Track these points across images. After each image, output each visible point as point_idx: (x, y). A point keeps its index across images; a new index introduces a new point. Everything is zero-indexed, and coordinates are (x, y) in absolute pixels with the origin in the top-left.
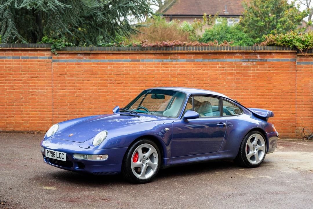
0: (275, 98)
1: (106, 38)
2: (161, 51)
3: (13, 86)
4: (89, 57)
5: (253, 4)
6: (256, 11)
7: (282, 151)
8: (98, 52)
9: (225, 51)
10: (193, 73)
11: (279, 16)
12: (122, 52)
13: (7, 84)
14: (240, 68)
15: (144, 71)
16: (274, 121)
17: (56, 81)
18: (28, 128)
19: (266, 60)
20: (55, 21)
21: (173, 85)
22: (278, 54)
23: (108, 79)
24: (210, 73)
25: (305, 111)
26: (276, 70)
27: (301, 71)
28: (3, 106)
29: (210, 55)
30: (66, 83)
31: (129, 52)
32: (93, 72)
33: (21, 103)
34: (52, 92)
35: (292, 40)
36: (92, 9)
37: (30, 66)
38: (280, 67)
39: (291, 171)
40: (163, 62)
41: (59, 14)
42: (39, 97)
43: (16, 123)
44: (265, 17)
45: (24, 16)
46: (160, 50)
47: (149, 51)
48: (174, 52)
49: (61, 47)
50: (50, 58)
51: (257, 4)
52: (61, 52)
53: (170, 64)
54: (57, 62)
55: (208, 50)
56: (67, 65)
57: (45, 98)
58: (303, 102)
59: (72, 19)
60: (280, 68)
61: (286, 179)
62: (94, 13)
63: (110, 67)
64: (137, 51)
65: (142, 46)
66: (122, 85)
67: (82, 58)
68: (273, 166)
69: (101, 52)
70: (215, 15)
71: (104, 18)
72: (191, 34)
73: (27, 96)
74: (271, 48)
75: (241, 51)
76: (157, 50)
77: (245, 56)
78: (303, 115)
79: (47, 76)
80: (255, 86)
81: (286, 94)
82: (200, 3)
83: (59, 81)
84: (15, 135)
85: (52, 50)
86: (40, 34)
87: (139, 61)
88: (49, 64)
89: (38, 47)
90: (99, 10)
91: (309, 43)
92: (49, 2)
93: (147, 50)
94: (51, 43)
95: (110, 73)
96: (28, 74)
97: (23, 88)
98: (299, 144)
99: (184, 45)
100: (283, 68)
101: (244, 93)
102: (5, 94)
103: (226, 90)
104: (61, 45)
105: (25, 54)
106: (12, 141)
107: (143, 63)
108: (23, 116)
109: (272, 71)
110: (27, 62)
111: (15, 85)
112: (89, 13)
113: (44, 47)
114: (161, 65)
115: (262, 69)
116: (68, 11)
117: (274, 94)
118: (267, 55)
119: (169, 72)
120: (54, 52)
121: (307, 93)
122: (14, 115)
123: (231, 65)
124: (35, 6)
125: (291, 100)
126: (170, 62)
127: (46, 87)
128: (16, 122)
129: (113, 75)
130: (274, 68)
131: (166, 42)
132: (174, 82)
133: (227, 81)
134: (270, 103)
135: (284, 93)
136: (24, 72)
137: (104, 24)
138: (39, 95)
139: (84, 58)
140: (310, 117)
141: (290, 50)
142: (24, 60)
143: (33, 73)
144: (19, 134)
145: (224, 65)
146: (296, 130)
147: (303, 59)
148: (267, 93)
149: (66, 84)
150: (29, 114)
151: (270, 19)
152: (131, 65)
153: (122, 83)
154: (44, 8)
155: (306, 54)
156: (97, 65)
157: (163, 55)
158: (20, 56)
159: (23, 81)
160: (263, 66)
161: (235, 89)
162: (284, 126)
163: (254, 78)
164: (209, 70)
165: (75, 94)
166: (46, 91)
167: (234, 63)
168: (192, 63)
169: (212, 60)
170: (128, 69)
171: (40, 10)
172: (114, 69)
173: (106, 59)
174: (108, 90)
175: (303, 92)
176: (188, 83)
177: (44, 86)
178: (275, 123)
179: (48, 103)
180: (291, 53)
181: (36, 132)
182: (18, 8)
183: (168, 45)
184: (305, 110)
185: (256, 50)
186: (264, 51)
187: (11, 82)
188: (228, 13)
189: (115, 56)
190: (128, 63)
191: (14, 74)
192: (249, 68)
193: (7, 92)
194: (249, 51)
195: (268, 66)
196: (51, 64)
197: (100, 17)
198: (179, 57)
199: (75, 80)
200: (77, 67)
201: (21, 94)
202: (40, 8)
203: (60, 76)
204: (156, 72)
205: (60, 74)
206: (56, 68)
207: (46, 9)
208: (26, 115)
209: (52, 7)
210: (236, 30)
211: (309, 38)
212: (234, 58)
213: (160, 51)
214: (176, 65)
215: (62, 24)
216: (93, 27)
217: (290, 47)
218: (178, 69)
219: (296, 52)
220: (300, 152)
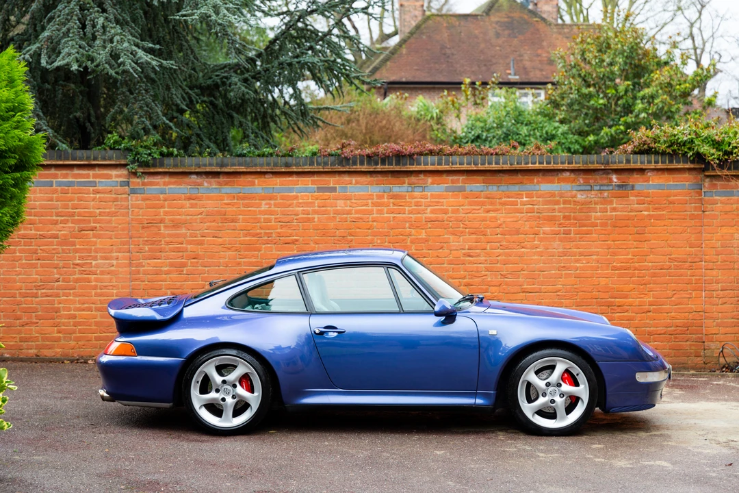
0: (654, 275)
1: (252, 136)
2: (387, 166)
3: (37, 250)
4: (219, 182)
5: (579, 57)
6: (586, 72)
7: (680, 400)
8: (238, 170)
9: (537, 165)
10: (461, 218)
11: (639, 84)
12: (295, 170)
13: (23, 247)
14: (572, 206)
15: (347, 214)
16: (652, 329)
17: (140, 237)
18: (71, 351)
19: (633, 187)
20: (135, 98)
21: (416, 246)
22: (660, 173)
23: (261, 233)
24: (501, 217)
25: (725, 305)
26: (655, 209)
27: (713, 213)
28: (12, 299)
29: (501, 174)
30: (163, 242)
31: (312, 170)
32: (226, 216)
33: (55, 291)
34: (130, 265)
35: (692, 141)
36: (216, 68)
37: (76, 202)
38: (665, 202)
39: (713, 450)
40: (391, 193)
41: (145, 80)
42: (99, 276)
43: (44, 339)
44: (607, 87)
45: (62, 85)
46: (385, 165)
47: (358, 167)
48: (416, 169)
49: (150, 158)
50: (123, 184)
51: (589, 56)
52: (152, 170)
53: (407, 197)
54: (140, 194)
55: (497, 163)
56: (165, 200)
57: (111, 279)
58: (720, 285)
59: (174, 93)
60: (666, 205)
61: (708, 469)
62: (222, 79)
63: (266, 204)
64: (329, 167)
65: (343, 156)
66: (295, 247)
67: (201, 184)
68: (669, 437)
69: (245, 170)
70: (490, 83)
71: (246, 90)
72: (435, 127)
73: (70, 275)
74: (643, 160)
75: (574, 165)
76: (377, 164)
77: (584, 177)
78: (720, 314)
79: (117, 227)
80: (606, 247)
81: (681, 265)
82: (453, 54)
83: (146, 239)
84: (41, 367)
85: (129, 165)
86: (97, 128)
87: (334, 190)
88: (121, 198)
89: (95, 159)
90: (232, 70)
91: (731, 147)
92: (122, 54)
93: (355, 163)
94: (128, 150)
95: (268, 218)
96: (72, 223)
97: (59, 255)
98: (715, 383)
99: (439, 153)
100: (671, 205)
101: (582, 265)
102: (18, 269)
103: (540, 257)
104: (150, 154)
105: (65, 176)
106: (38, 382)
107: (345, 195)
108: (59, 323)
109: (646, 213)
110: (70, 195)
111: (41, 247)
112: (210, 78)
113: (110, 159)
114: (387, 198)
115: (624, 208)
116: (163, 74)
117: (653, 266)
118: (635, 176)
119: (407, 215)
120: (133, 171)
121: (728, 263)
122: (38, 321)
123: (552, 199)
124: (90, 62)
125: (691, 279)
126: (407, 192)
127: (116, 252)
128: (42, 337)
129: (273, 223)
130: (651, 206)
131: (398, 147)
132: (417, 239)
133: (542, 235)
134: (642, 287)
135: (675, 263)
136: (63, 218)
137: (247, 103)
138: (98, 272)
139: (206, 184)
140: (736, 320)
141: (687, 163)
142: (62, 189)
143: (84, 220)
144: (51, 365)
145: (535, 199)
146: (705, 350)
147: (719, 183)
148: (637, 264)
149: (163, 246)
150: (74, 317)
151: (619, 91)
152: (317, 199)
153: (294, 242)
154: (111, 67)
155: (725, 172)
156: (235, 201)
157: (392, 177)
158: (54, 180)
159: (59, 240)
160: (626, 201)
161: (562, 255)
162: (677, 340)
163: (605, 230)
164: (499, 212)
165: (185, 268)
166: (114, 262)
167: (557, 195)
168: (460, 193)
169: (506, 187)
170: (310, 209)
171: (101, 72)
172: (276, 209)
173: (257, 187)
174: (261, 259)
175: (720, 260)
176: (451, 240)
177: (111, 251)
178: (656, 334)
179: (120, 290)
180: (690, 169)
181: (92, 360)
182: (48, 67)
183: (402, 152)
184: (725, 303)
185: (608, 163)
186: (628, 166)
187: (31, 242)
188: (517, 77)
189: (278, 180)
190: (308, 196)
191: (40, 223)
192: (593, 206)
193: (22, 266)
194: (591, 167)
195: (637, 200)
196: (128, 198)
197: (237, 87)
198: (430, 180)
199: (184, 236)
200: (188, 205)
201: (55, 270)
202: (101, 67)
203: (148, 227)
204: (374, 215)
205: (149, 221)
206: (138, 207)
207: (117, 70)
208: (66, 320)
209: (129, 65)
210: (540, 116)
211: (731, 135)
212: (558, 183)
213: (384, 167)
214: (422, 200)
215: (153, 104)
216: (220, 111)
217: (689, 155)
218: (426, 209)
219: (701, 168)
220: (724, 403)
